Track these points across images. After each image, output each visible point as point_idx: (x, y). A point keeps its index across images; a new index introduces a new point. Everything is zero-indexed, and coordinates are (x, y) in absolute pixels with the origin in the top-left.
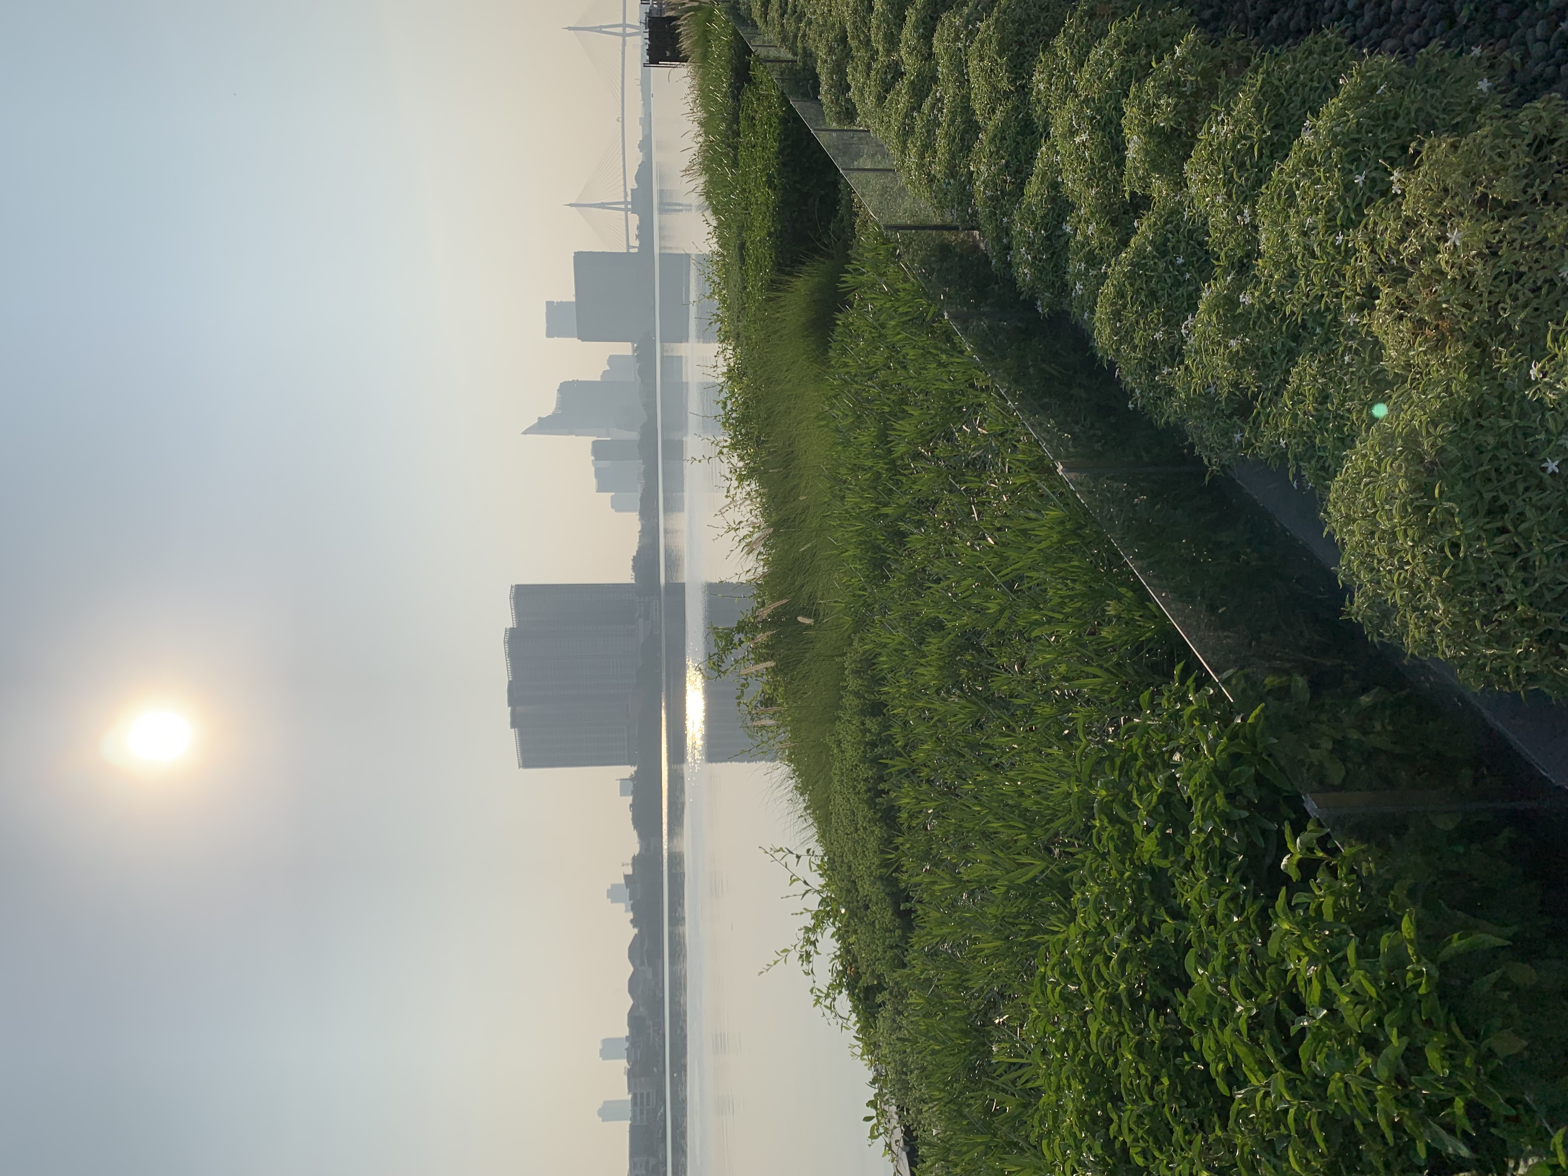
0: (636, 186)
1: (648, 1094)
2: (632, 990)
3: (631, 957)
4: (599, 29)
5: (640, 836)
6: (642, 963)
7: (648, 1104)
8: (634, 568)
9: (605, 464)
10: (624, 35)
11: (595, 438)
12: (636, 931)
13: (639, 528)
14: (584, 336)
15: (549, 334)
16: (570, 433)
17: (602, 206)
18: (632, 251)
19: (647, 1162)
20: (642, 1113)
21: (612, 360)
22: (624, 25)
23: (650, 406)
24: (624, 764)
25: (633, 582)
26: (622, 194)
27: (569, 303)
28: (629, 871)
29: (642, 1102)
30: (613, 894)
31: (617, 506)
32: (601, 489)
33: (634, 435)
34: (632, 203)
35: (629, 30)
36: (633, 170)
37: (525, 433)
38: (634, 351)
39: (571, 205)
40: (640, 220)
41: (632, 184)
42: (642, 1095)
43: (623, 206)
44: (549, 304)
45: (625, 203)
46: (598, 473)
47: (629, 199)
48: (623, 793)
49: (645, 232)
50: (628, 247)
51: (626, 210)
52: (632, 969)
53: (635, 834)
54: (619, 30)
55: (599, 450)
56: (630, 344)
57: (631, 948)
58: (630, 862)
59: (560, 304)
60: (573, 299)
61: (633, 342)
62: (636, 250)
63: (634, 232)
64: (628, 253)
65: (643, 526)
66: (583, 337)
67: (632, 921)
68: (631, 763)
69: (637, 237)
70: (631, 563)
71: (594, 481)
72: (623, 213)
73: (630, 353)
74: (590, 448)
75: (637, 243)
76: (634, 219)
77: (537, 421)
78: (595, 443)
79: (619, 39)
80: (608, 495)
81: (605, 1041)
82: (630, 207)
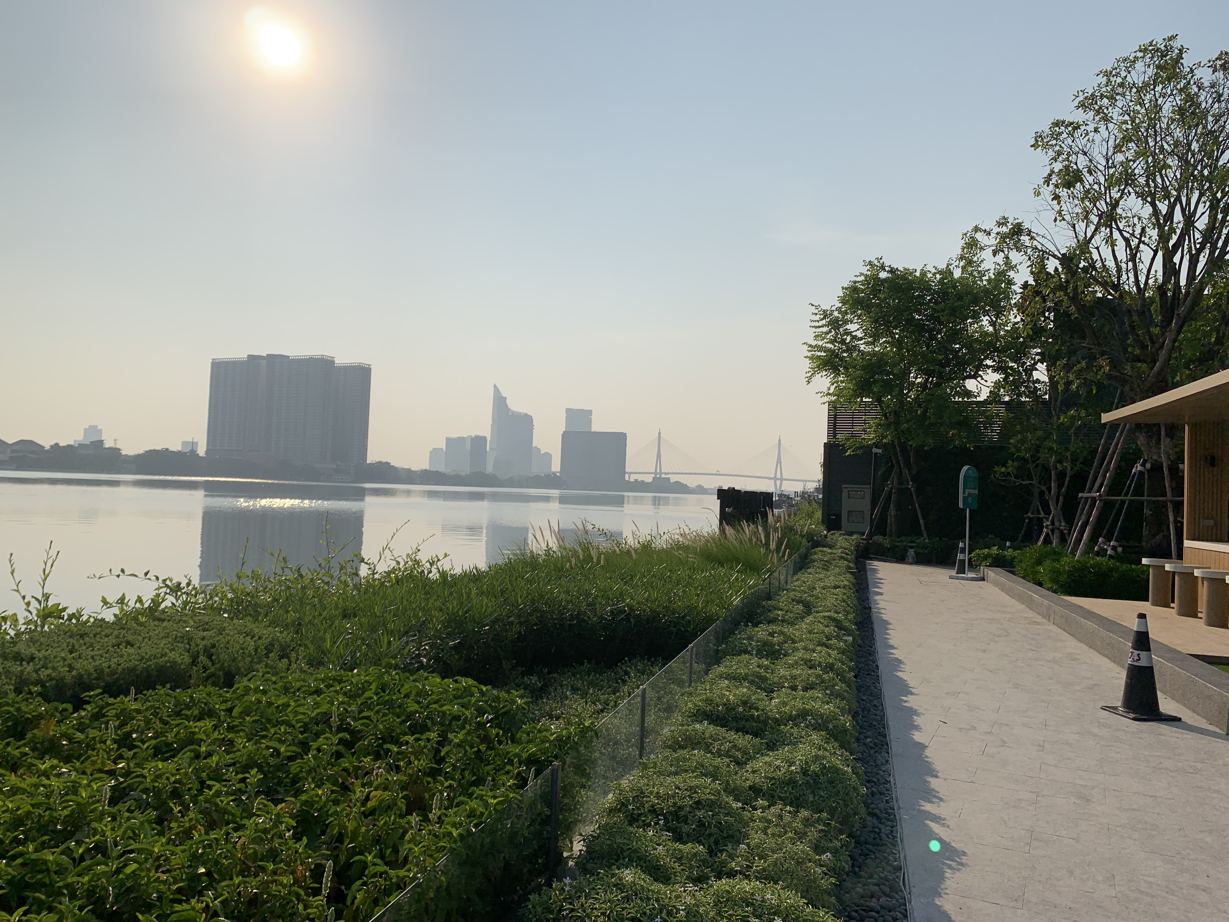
0: (672, 481)
3: (22, 442)
4: (779, 461)
5: (139, 455)
6: (13, 451)
8: (380, 463)
9: (468, 446)
10: (775, 479)
11: (489, 439)
12: (47, 447)
13: (413, 469)
14: (566, 436)
15: (568, 411)
16: (493, 421)
17: (659, 456)
18: (627, 476)
21: (548, 456)
22: (782, 479)
23: (510, 483)
24: (208, 445)
25: (368, 462)
26: (667, 471)
27: (590, 427)
28: (108, 444)
31: (434, 453)
32: (448, 440)
33: (489, 469)
34: (660, 478)
35: (778, 482)
37: (495, 386)
38: (554, 473)
39: (660, 433)
40: (648, 483)
41: (673, 479)
43: (658, 471)
44: (590, 412)
45: (661, 473)
46: (461, 439)
47: (663, 476)
48: (184, 444)
49: (640, 486)
50: (630, 473)
51: (656, 473)
52: (10, 442)
53: (141, 451)
54: (779, 476)
55: (478, 441)
56: (559, 470)
57: (31, 442)
58: (118, 446)
59: (590, 420)
60: (593, 430)
61: (560, 472)
62: (627, 478)
63: (640, 478)
64: (625, 473)
65: (415, 472)
66: (565, 435)
68: (208, 452)
69: (636, 480)
70: (384, 461)
71: (455, 436)
72: (653, 471)
73: (553, 470)
74: (481, 435)
75: (632, 480)
76: (649, 479)
77: (504, 396)
78: (485, 438)
79: (773, 476)
80: (443, 446)
82: (657, 476)
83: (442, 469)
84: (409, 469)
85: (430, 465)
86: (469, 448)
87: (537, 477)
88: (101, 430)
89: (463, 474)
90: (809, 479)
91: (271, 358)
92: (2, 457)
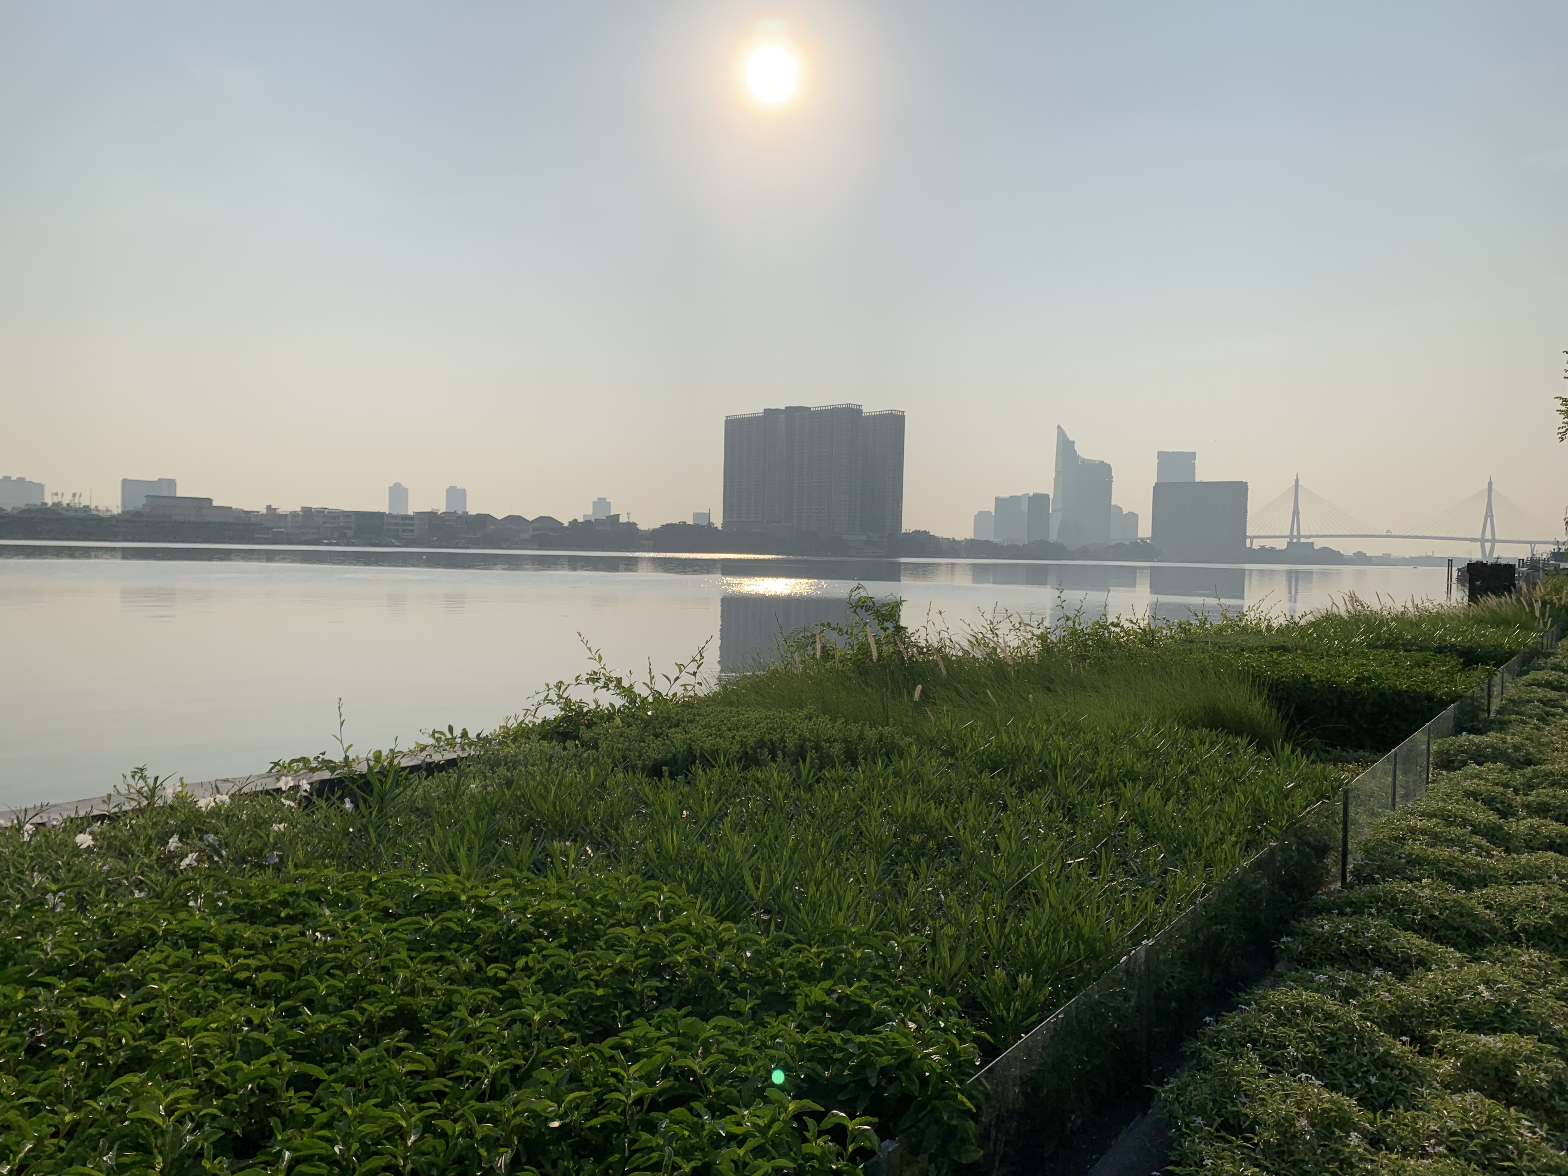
0: (1316, 547)
1: (412, 531)
3: (541, 519)
4: (1489, 514)
5: (655, 530)
6: (535, 529)
7: (403, 531)
8: (917, 532)
9: (1024, 507)
10: (1483, 541)
11: (1051, 497)
12: (566, 524)
13: (958, 538)
14: (1159, 490)
15: (1161, 455)
16: (1057, 471)
17: (1296, 512)
18: (1248, 541)
19: (350, 528)
20: (395, 524)
21: (1133, 517)
22: (1493, 541)
23: (1084, 553)
24: (724, 517)
25: (903, 531)
26: (1308, 533)
27: (1193, 475)
28: (623, 519)
29: (405, 525)
30: (600, 503)
31: (981, 518)
32: (1000, 502)
33: (1053, 536)
34: (1299, 543)
35: (1488, 546)
36: (1334, 545)
37: (1059, 427)
38: (1142, 540)
39: (1297, 481)
40: (1280, 551)
41: (1319, 544)
42: (412, 525)
43: (1295, 533)
44: (1193, 455)
45: (1299, 536)
46: (1015, 499)
47: (1303, 540)
48: (697, 515)
49: (1268, 555)
50: (1252, 538)
51: (1291, 536)
53: (658, 526)
54: (1488, 536)
55: (1038, 501)
56: (1149, 535)
57: (550, 519)
58: (631, 521)
59: (1193, 466)
60: (1198, 479)
61: (1152, 538)
62: (1248, 545)
63: (1268, 543)
64: (1246, 537)
65: (958, 542)
66: (1157, 489)
67: (575, 520)
68: (724, 524)
69: (1263, 547)
70: (922, 529)
71: (1007, 495)
72: (1288, 533)
73: (1140, 536)
74: (1042, 492)
75: (1256, 546)
76: (1281, 545)
77: (1071, 439)
78: (1046, 496)
79: (1478, 535)
80: (991, 508)
81: (463, 491)
82: (1295, 540)
83: (990, 537)
84: (952, 539)
85: (976, 535)
86: (1026, 510)
87: (1120, 545)
89: (1020, 543)
90: (1541, 539)
91: (790, 411)
92: (524, 536)
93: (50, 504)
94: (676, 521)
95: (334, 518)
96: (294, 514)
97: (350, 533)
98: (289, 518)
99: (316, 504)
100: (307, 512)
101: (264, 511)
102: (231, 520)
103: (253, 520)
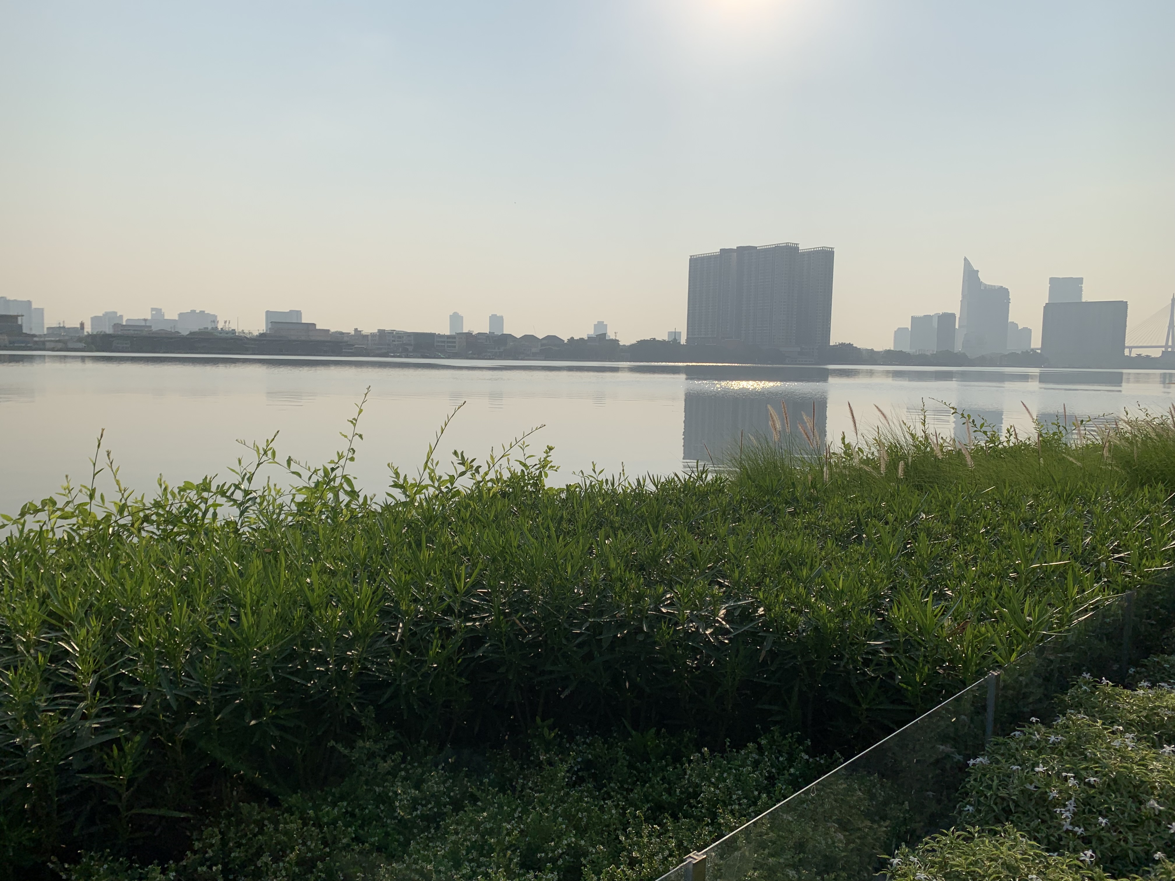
1: (455, 347)
2: (525, 337)
3: (548, 337)
5: (633, 345)
6: (542, 345)
7: (448, 347)
8: (843, 344)
9: (935, 324)
11: (958, 316)
12: (565, 341)
15: (1052, 280)
16: (964, 296)
17: (1171, 326)
19: (409, 345)
20: (442, 342)
21: (1027, 332)
23: (982, 361)
24: (688, 335)
25: (831, 344)
27: (1080, 297)
28: (610, 337)
29: (448, 342)
30: (600, 325)
31: (899, 333)
32: (914, 319)
33: (958, 348)
37: (965, 259)
38: (1032, 350)
40: (1155, 358)
42: (455, 342)
43: (1170, 344)
44: (1080, 280)
46: (928, 317)
48: (670, 333)
49: (1145, 362)
50: (1131, 348)
51: (1166, 346)
52: (540, 338)
53: (634, 341)
55: (947, 319)
56: (1040, 346)
57: (555, 337)
58: (617, 338)
59: (1081, 290)
60: (1083, 300)
61: (1041, 349)
62: (1127, 352)
63: (1144, 352)
64: (1124, 347)
65: (879, 352)
66: (1047, 308)
67: (572, 338)
68: (688, 340)
69: (1139, 355)
70: (847, 342)
71: (921, 314)
72: (1164, 344)
73: (1032, 347)
74: (950, 312)
75: (1133, 355)
76: (1157, 353)
77: (975, 269)
78: (953, 315)
80: (909, 325)
81: (502, 317)
82: (1170, 350)
83: (907, 349)
84: (872, 350)
85: (894, 347)
86: (936, 327)
87: (1014, 354)
88: (606, 325)
89: (928, 353)
91: (741, 250)
92: (534, 350)
93: (210, 328)
94: (648, 338)
95: (400, 337)
96: (373, 335)
97: (410, 348)
98: (370, 337)
99: (388, 328)
100: (382, 332)
101: (353, 333)
102: (329, 339)
103: (346, 339)
